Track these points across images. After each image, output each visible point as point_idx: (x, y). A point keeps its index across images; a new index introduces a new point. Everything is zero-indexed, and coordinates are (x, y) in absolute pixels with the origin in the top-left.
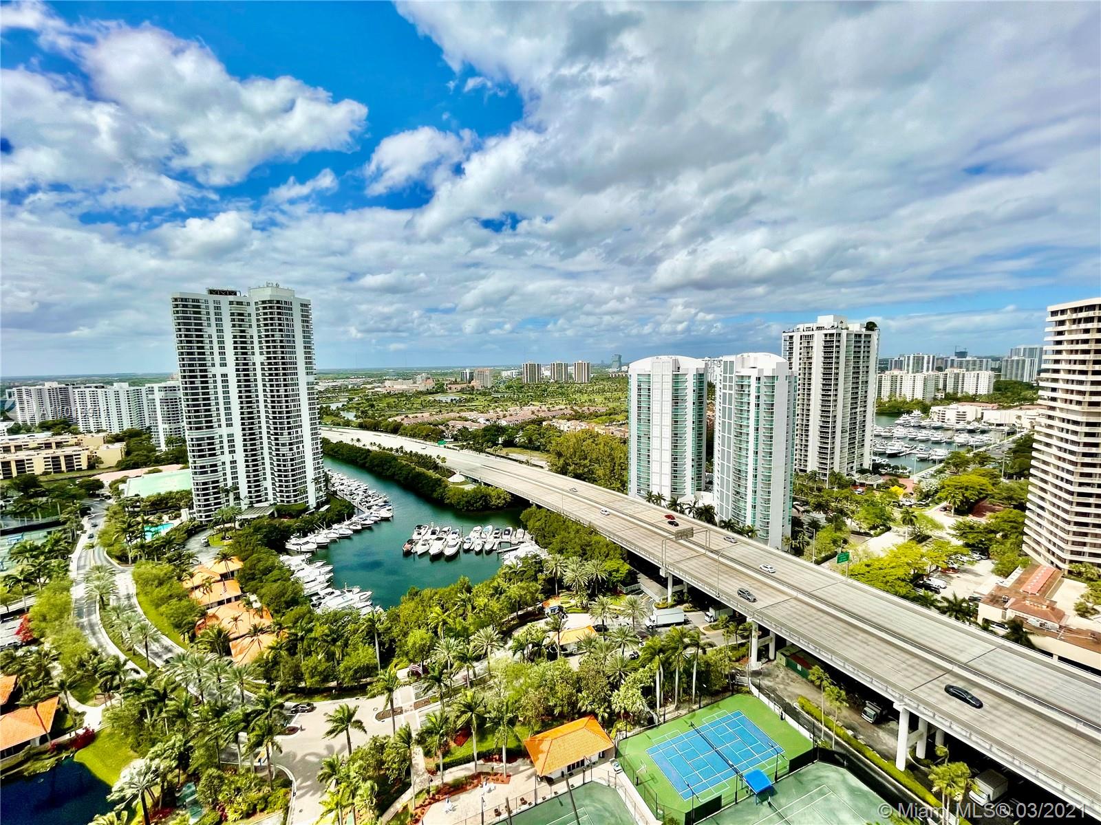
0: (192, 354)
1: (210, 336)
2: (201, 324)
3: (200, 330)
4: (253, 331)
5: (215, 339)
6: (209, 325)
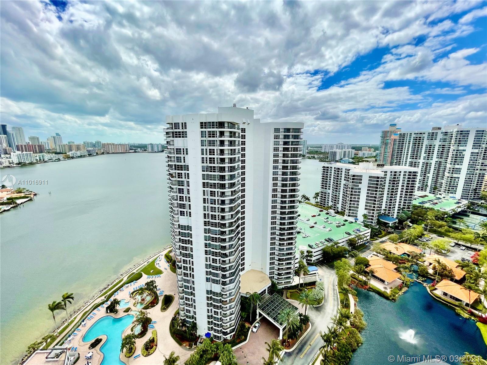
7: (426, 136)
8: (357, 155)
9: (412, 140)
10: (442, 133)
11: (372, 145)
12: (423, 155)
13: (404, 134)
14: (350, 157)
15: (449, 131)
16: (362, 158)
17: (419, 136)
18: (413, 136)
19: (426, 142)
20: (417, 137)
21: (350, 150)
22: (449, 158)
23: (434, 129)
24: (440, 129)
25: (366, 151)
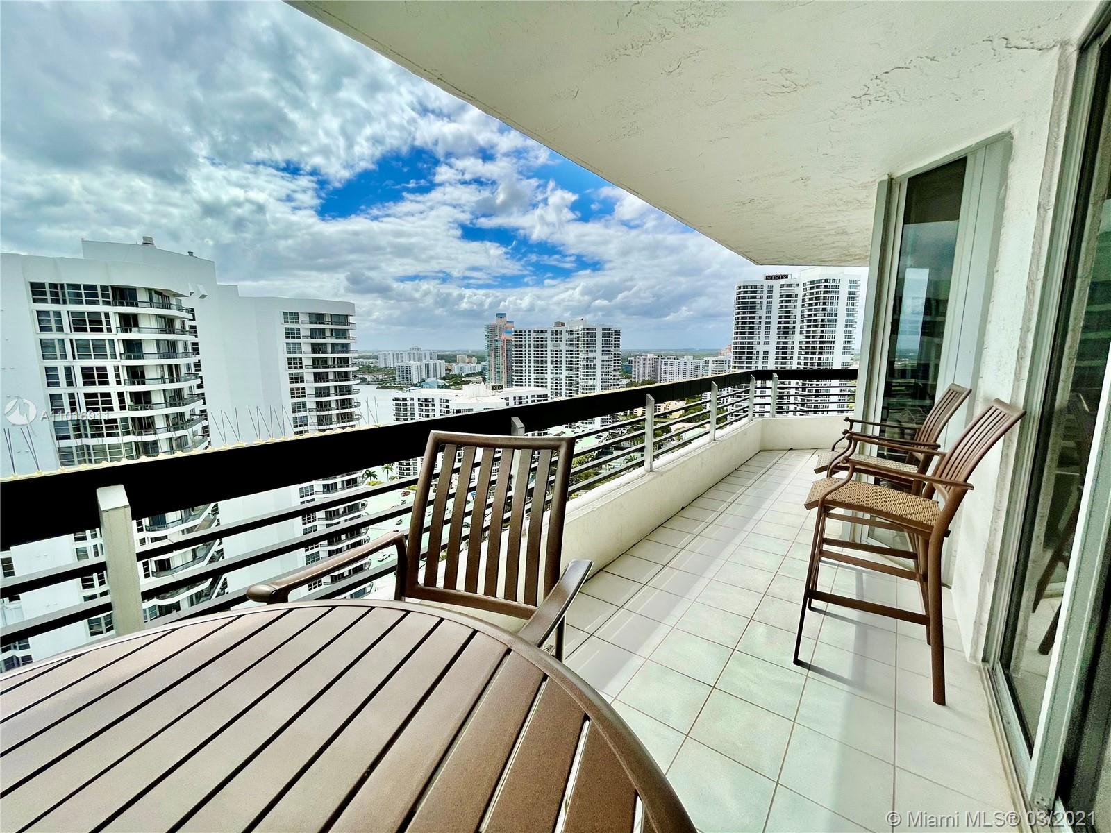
0: (744, 333)
1: (760, 318)
2: (754, 308)
3: (753, 313)
4: (797, 312)
5: (763, 320)
6: (761, 308)
7: (548, 335)
8: (450, 370)
9: (532, 343)
10: (567, 331)
11: (473, 351)
12: (550, 367)
13: (520, 332)
14: (439, 376)
15: (574, 329)
16: (460, 376)
17: (541, 335)
18: (533, 335)
19: (550, 346)
20: (538, 338)
21: (437, 361)
22: (580, 370)
23: (557, 324)
24: (563, 324)
25: (464, 362)
